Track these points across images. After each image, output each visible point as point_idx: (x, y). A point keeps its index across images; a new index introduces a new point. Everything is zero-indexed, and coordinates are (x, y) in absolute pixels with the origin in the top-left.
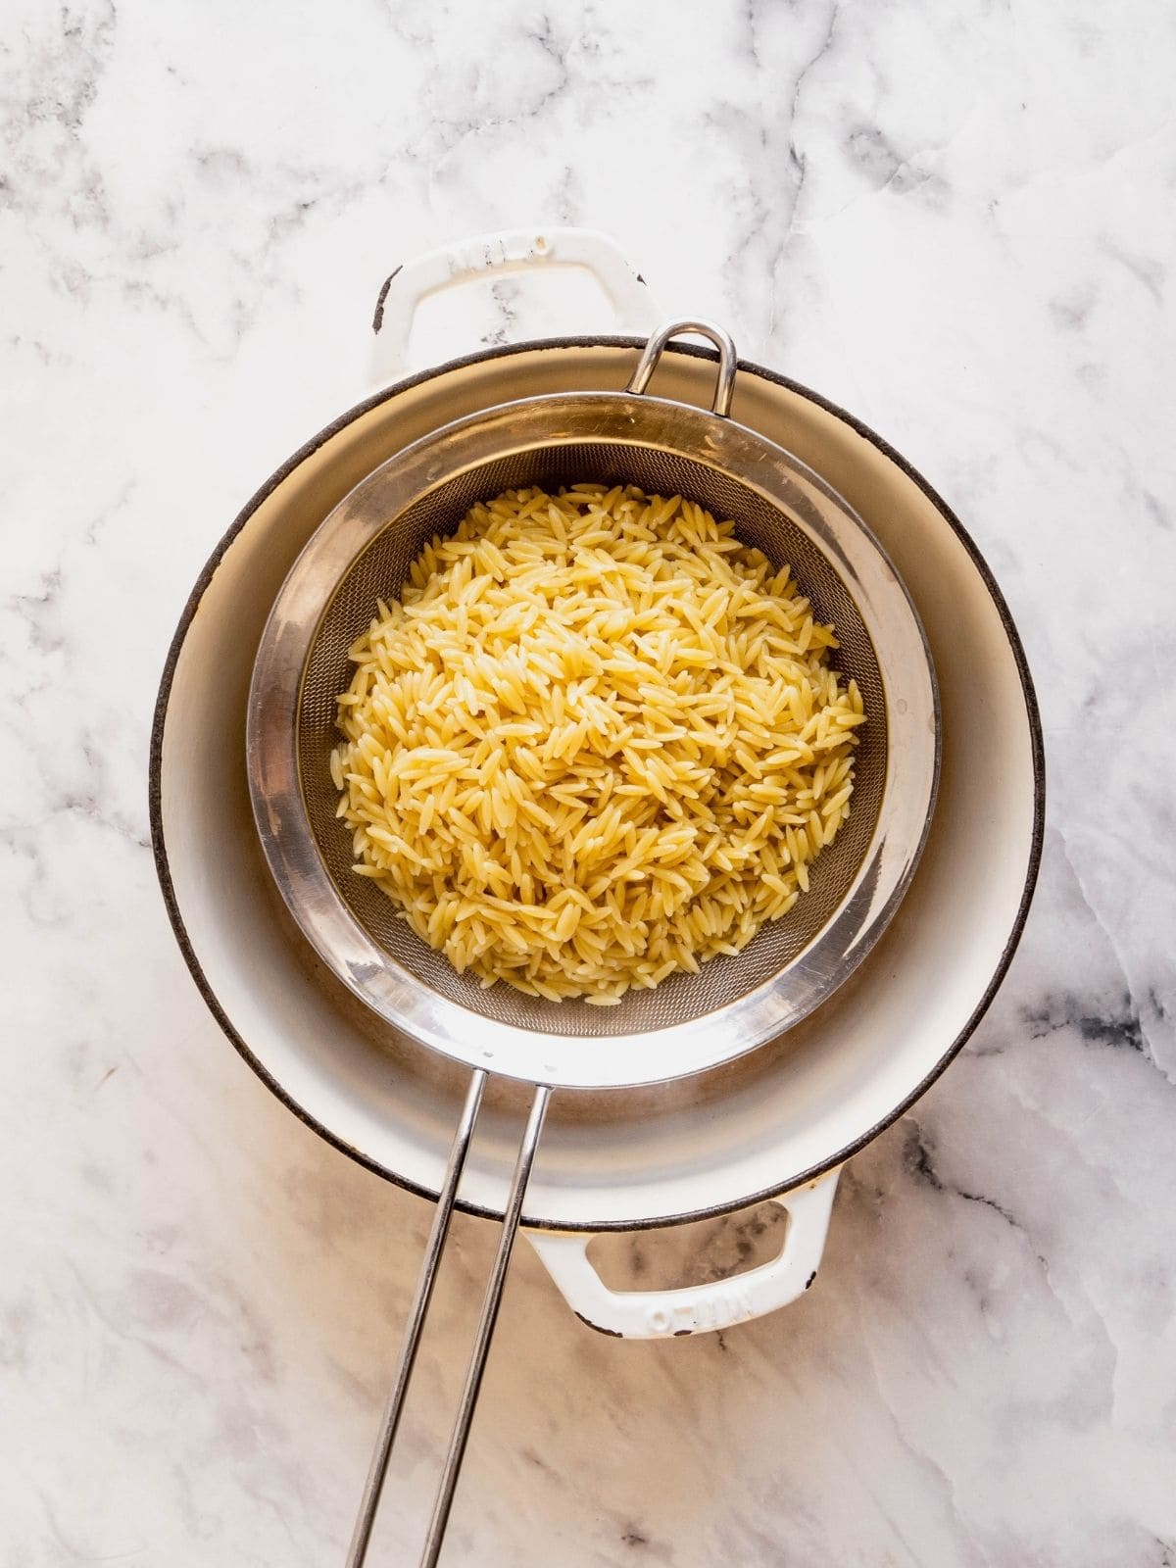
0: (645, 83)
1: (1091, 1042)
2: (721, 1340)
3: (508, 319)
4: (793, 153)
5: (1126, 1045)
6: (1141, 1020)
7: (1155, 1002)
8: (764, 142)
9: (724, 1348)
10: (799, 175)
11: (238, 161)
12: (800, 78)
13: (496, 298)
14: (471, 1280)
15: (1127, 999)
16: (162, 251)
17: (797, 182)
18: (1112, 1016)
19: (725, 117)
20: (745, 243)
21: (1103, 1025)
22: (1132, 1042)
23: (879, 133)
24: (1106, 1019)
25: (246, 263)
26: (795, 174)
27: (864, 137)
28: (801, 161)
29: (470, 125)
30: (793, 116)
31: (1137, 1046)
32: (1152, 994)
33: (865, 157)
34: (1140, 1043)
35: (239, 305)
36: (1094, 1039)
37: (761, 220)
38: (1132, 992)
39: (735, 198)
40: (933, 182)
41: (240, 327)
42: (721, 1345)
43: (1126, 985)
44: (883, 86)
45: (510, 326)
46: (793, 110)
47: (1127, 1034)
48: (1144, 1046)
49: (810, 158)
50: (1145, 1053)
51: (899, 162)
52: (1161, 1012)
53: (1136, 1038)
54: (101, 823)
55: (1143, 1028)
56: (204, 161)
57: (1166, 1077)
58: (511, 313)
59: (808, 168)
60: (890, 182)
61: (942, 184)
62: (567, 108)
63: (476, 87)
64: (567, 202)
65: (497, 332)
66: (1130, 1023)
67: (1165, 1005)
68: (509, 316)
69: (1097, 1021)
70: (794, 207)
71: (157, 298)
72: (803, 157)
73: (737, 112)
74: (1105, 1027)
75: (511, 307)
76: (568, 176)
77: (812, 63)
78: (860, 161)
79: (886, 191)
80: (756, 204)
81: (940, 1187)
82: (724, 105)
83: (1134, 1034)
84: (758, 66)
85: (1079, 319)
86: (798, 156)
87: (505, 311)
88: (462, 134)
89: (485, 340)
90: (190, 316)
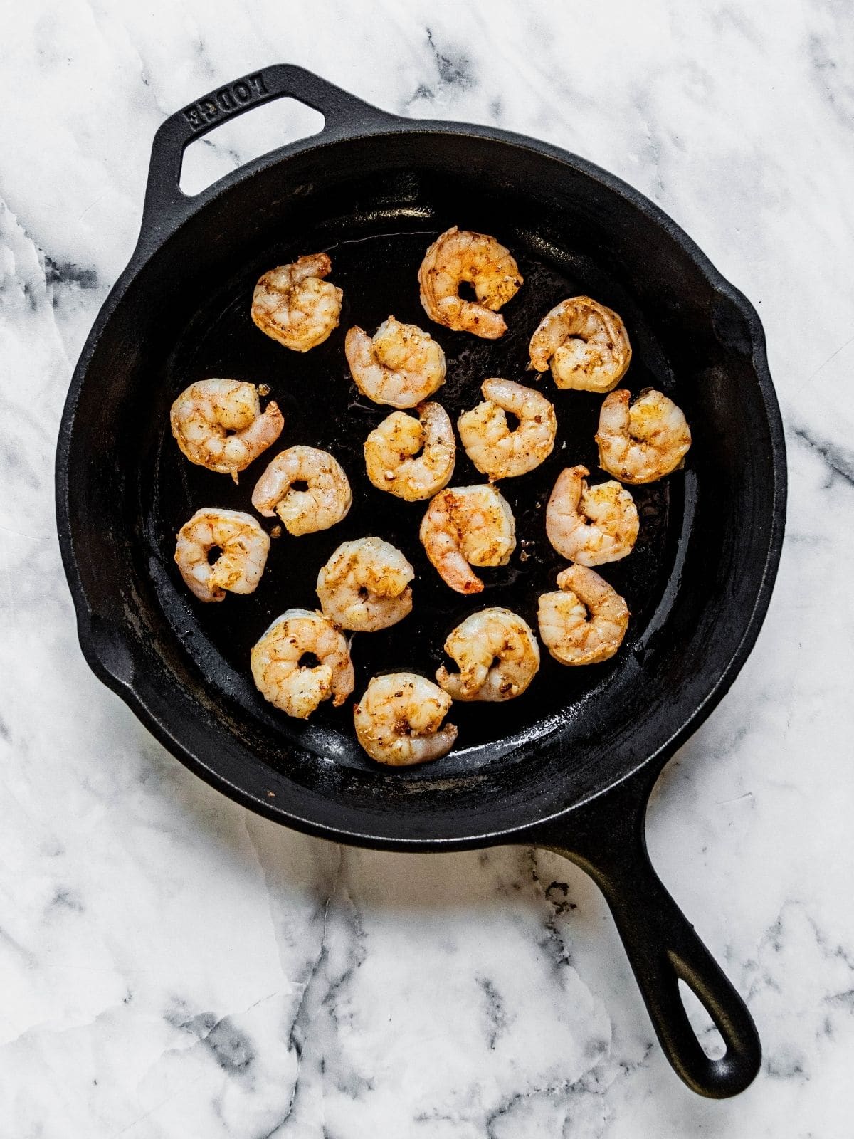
0: (422, 1118)
1: (91, 269)
2: (430, 37)
3: (552, 923)
4: (299, 1052)
5: (60, 263)
6: (44, 284)
7: (31, 298)
8: (323, 1063)
9: (428, 30)
10: (294, 1033)
11: (769, 1068)
12: (288, 1117)
13: (562, 941)
14: (640, 107)
15: (55, 303)
16: (837, 996)
17: (297, 1027)
18: (70, 289)
19: (355, 1086)
20: (346, 977)
21: (79, 282)
22: (54, 265)
23: (223, 1065)
24: (75, 286)
25: (769, 982)
26: (298, 1034)
27: (236, 1063)
28: (292, 1045)
29: (573, 1088)
30: (297, 1084)
31: (49, 262)
32: (34, 306)
33: (236, 1046)
34: (47, 264)
35: (777, 947)
36: (87, 271)
37: (330, 997)
38: (51, 307)
39: (351, 1016)
40: (179, 1023)
41: (778, 927)
43: (56, 315)
44: (217, 1106)
45: (551, 917)
46: (296, 1089)
47: (58, 272)
48: (44, 261)
49: (284, 1047)
50: (43, 255)
51: (207, 1041)
52: (27, 289)
53: (50, 269)
55: (43, 277)
56: (798, 1069)
57: (26, 233)
58: (549, 928)
59: (287, 1039)
60: (217, 1023)
61: (171, 1019)
62: (490, 1101)
63: (566, 1120)
64: (496, 1019)
65: (563, 913)
66: (56, 282)
67: (22, 295)
68: (550, 925)
69: (83, 286)
70: (301, 1006)
71: (845, 957)
72: (290, 1049)
73: (344, 1089)
74: (77, 280)
75: (549, 933)
76: (493, 1042)
77: (277, 1128)
78: (240, 1042)
79: (219, 1017)
80: (333, 1010)
81: (231, 152)
82: (355, 1096)
83: (52, 272)
84: (324, 1128)
85: (59, 896)
86: (294, 1050)
87: (555, 930)
88: (580, 1081)
89: (574, 906)
90: (818, 940)
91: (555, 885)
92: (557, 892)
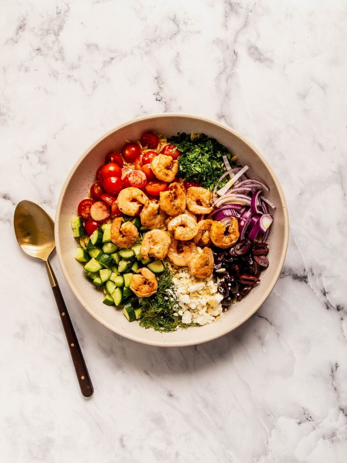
0: (199, 32)
1: (294, 280)
2: (196, 347)
4: (234, 52)
5: (304, 282)
6: (308, 276)
7: (312, 271)
8: (227, 48)
9: (196, 350)
10: (236, 57)
11: (97, 47)
12: (238, 33)
13: (158, 84)
15: (305, 270)
16: (77, 68)
17: (235, 59)
18: (300, 274)
19: (218, 42)
20: (221, 73)
21: (298, 276)
22: (305, 281)
23: (257, 48)
24: (299, 275)
25: (97, 72)
26: (235, 57)
27: (253, 48)
28: (236, 54)
29: (154, 41)
30: (235, 42)
31: (306, 282)
32: (311, 270)
33: (253, 53)
34: (307, 281)
35: (95, 82)
36: (295, 279)
37: (225, 68)
38: (306, 269)
39: (219, 62)
40: (270, 61)
41: (94, 88)
42: (196, 349)
43: (305, 267)
44: (258, 36)
45: (161, 91)
46: (235, 41)
47: (304, 279)
48: (308, 282)
49: (239, 53)
50: (308, 284)
51: (261, 55)
52: (313, 274)
53: (306, 280)
54: (52, 207)
55: (308, 278)
56: (88, 46)
57: (313, 291)
58: (161, 88)
59: (238, 56)
60: (259, 60)
61: (272, 61)
62: (179, 38)
63: (156, 32)
64: (177, 61)
65: (157, 92)
66: (305, 276)
67: (314, 272)
69: (297, 275)
70: (234, 65)
71: (74, 79)
72: (237, 53)
73: (221, 41)
74: (298, 277)
75: (161, 86)
76: (178, 55)
77: (241, 29)
78: (251, 55)
79: (257, 62)
80: (224, 64)
82: (218, 39)
83: (306, 279)
84: (227, 29)
85: (304, 97)
86: (236, 52)
88: (152, 43)
89: (154, 94)
90: (82, 84)
91: (160, 100)
92: (159, 98)
